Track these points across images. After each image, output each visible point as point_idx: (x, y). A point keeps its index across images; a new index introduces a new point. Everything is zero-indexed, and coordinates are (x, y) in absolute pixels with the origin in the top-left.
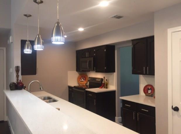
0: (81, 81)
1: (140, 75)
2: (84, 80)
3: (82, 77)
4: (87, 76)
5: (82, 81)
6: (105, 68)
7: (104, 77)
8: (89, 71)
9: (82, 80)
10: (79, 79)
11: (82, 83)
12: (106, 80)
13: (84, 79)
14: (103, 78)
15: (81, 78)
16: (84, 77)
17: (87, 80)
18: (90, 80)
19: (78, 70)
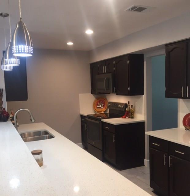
0: (98, 108)
1: (178, 99)
2: (102, 106)
3: (100, 102)
4: (106, 99)
5: (100, 108)
6: (129, 89)
7: (129, 102)
8: (110, 93)
9: (100, 106)
10: (95, 104)
11: (100, 110)
12: (132, 106)
13: (103, 104)
14: (128, 104)
15: (98, 103)
16: (102, 101)
17: (106, 106)
18: (110, 106)
19: (93, 92)
